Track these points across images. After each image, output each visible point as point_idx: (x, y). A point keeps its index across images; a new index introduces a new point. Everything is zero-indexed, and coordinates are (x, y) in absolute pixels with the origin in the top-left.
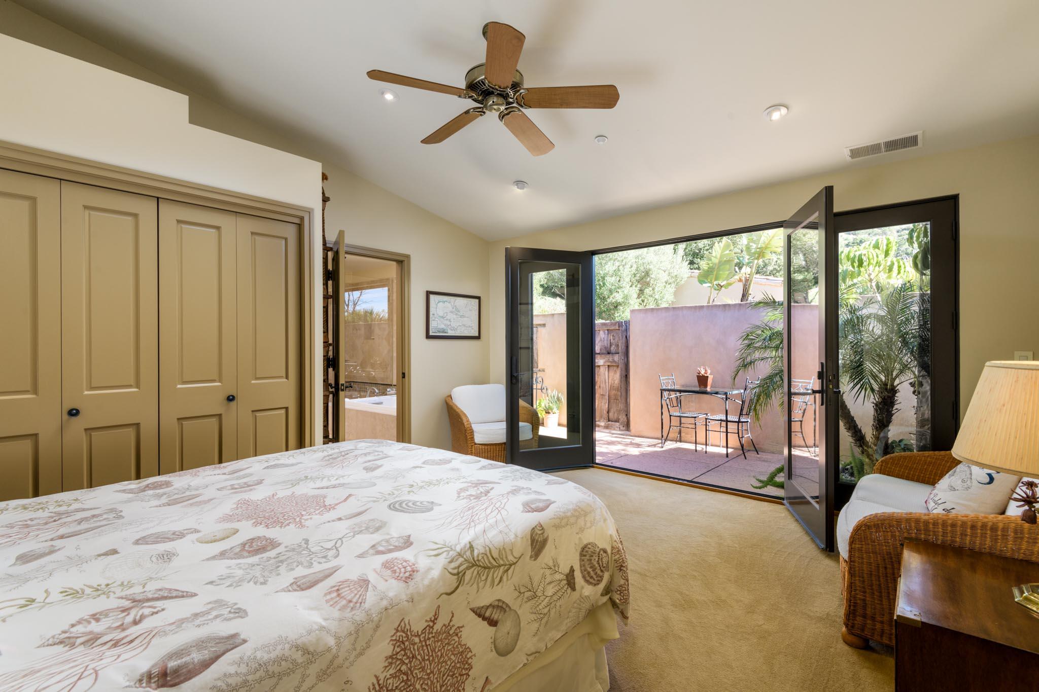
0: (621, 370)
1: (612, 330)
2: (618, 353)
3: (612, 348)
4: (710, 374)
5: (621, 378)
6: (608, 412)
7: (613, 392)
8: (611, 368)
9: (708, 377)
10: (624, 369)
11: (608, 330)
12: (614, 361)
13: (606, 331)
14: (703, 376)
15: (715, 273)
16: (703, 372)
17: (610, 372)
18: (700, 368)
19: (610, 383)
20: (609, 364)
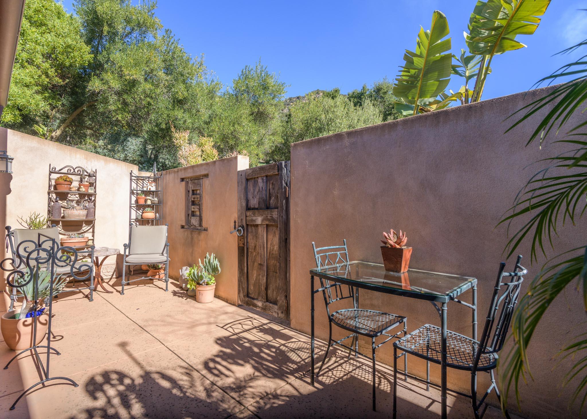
0: (280, 231)
1: (271, 176)
2: (278, 208)
3: (271, 201)
4: (407, 245)
5: (280, 242)
6: (267, 289)
7: (272, 262)
8: (270, 229)
9: (401, 250)
10: (283, 230)
11: (267, 176)
12: (272, 219)
13: (265, 178)
14: (393, 248)
15: (419, 85)
16: (392, 240)
17: (269, 233)
18: (388, 232)
19: (269, 249)
20: (267, 223)
